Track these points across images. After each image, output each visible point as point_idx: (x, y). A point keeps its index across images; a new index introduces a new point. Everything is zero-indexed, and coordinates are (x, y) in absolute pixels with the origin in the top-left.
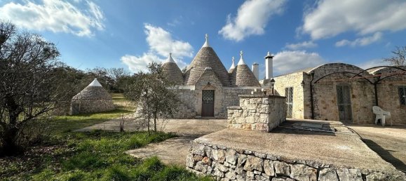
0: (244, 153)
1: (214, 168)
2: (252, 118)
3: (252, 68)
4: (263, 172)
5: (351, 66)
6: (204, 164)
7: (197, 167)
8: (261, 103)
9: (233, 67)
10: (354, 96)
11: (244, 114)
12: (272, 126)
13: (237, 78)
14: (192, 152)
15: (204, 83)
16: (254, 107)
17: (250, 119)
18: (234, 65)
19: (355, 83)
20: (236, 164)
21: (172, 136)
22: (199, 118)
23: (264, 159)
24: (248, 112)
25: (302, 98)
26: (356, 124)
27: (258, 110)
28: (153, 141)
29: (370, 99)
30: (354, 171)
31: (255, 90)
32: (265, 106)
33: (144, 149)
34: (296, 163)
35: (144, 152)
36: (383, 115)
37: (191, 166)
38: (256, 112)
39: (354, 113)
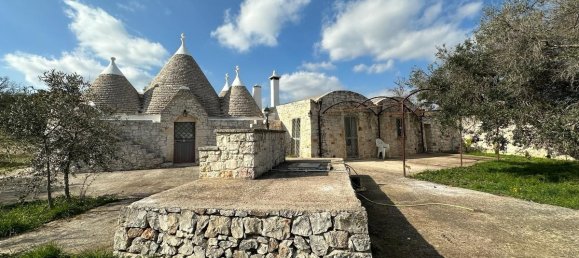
0: (205, 214)
1: (161, 243)
2: (233, 161)
3: (253, 91)
4: (230, 235)
5: (357, 95)
6: (144, 241)
7: (133, 247)
8: (245, 140)
9: (226, 88)
10: (360, 129)
11: (223, 156)
12: (261, 170)
13: (231, 105)
14: (125, 224)
15: (177, 111)
16: (236, 146)
17: (231, 164)
18: (226, 85)
19: (361, 114)
20: (193, 232)
21: (105, 201)
22: (169, 167)
23: (231, 217)
24: (228, 154)
25: (310, 131)
26: (362, 160)
27: (240, 150)
28: (59, 216)
29: (374, 132)
30: (324, 215)
31: (255, 122)
32: (250, 144)
33: (33, 235)
34: (269, 216)
35: (32, 240)
36: (383, 147)
37: (123, 247)
38: (238, 153)
39: (360, 147)
